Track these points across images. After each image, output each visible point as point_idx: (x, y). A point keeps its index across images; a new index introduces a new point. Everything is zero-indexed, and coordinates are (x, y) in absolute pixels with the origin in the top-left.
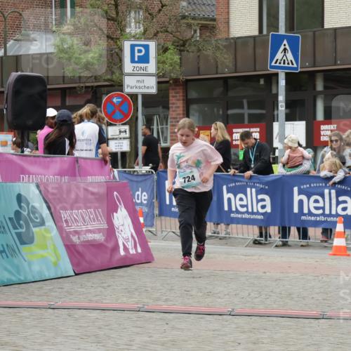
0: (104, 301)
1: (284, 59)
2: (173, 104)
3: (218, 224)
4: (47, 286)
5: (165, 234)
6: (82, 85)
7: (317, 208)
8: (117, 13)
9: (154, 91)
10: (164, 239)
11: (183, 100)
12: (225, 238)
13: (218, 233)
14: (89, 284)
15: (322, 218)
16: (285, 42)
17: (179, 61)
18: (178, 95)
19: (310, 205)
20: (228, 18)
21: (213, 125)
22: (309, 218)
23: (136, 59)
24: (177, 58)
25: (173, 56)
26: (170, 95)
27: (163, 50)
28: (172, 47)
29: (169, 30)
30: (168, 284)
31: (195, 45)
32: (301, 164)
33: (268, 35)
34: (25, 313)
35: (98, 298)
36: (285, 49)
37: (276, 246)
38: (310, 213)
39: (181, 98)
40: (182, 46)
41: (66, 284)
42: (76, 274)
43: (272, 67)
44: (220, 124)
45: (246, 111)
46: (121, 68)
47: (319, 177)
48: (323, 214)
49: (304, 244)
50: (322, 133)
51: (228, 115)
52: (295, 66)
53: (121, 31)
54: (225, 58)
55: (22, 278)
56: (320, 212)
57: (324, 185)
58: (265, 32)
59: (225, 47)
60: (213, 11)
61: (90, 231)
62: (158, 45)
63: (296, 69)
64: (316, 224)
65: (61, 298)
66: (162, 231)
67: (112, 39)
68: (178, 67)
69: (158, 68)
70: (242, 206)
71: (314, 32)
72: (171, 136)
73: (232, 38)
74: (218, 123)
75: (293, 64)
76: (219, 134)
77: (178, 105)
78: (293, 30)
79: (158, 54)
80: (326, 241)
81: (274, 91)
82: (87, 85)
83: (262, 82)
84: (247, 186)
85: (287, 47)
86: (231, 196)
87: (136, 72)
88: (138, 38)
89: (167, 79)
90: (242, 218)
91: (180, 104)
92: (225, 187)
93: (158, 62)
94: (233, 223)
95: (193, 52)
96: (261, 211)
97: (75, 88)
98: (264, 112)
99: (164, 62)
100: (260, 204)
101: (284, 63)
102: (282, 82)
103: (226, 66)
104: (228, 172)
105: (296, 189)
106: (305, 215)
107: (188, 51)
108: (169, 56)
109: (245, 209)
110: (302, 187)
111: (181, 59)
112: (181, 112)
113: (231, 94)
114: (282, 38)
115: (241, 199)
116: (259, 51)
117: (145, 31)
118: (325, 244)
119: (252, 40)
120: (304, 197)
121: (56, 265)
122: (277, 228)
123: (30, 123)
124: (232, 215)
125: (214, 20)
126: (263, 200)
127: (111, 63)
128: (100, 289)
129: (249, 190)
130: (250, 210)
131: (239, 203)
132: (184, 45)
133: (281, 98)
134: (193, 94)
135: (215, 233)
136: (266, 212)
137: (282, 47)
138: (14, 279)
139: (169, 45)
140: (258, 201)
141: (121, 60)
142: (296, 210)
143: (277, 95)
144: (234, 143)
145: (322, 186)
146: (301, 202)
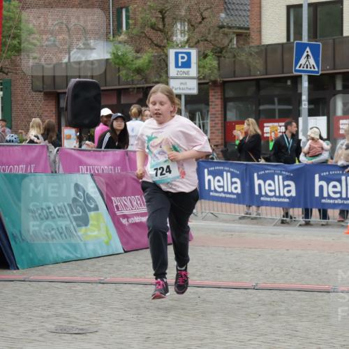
0: (147, 277)
1: (307, 64)
2: (212, 102)
3: (250, 206)
4: (99, 263)
5: (204, 214)
6: (134, 86)
7: (335, 193)
8: (164, 25)
9: (195, 91)
10: (204, 219)
11: (221, 99)
12: (255, 218)
13: (250, 214)
14: (136, 261)
15: (340, 201)
16: (308, 49)
17: (217, 65)
18: (216, 94)
19: (330, 189)
20: (260, 28)
21: (246, 121)
22: (328, 201)
23: (180, 65)
24: (215, 63)
25: (212, 62)
26: (210, 94)
27: (203, 56)
28: (211, 54)
29: (209, 39)
30: (203, 261)
31: (231, 52)
32: (321, 154)
33: (293, 43)
34: (79, 287)
35: (142, 274)
36: (308, 56)
37: (300, 225)
38: (329, 197)
39: (220, 97)
40: (219, 52)
41: (116, 261)
42: (125, 252)
43: (296, 71)
44: (252, 120)
45: (277, 107)
46: (167, 72)
47: (337, 166)
48: (341, 198)
49: (324, 223)
50: (341, 127)
51: (260, 110)
52: (316, 69)
53: (167, 39)
54: (256, 63)
55: (79, 256)
56: (338, 195)
57: (341, 172)
58: (292, 40)
59: (257, 53)
60: (247, 22)
61: (137, 215)
62: (199, 52)
63: (318, 72)
64: (334, 206)
65: (110, 273)
66: (202, 212)
67: (160, 47)
68: (216, 71)
69: (199, 72)
70: (270, 191)
71: (334, 40)
72: (211, 130)
73: (264, 45)
74: (250, 119)
75: (314, 68)
76: (251, 128)
77: (217, 103)
78: (316, 38)
79: (199, 60)
80: (342, 221)
81: (299, 91)
82: (138, 86)
83: (289, 83)
84: (275, 173)
85: (310, 53)
86: (261, 182)
87: (180, 76)
88: (181, 47)
89: (207, 81)
90: (271, 201)
91: (219, 102)
92: (255, 175)
93: (199, 67)
94: (262, 205)
95: (229, 58)
96: (287, 195)
97: (128, 89)
98: (290, 107)
99: (204, 67)
100: (286, 189)
101: (307, 67)
102: (305, 84)
103: (258, 70)
104: (258, 161)
105: (317, 176)
106: (325, 198)
107: (224, 57)
108: (208, 62)
109: (273, 194)
110: (322, 174)
111: (219, 64)
112: (220, 109)
113: (263, 93)
114: (305, 45)
115: (270, 185)
116: (286, 56)
117: (188, 40)
118: (343, 224)
119: (280, 47)
120: (324, 183)
121: (108, 244)
122: (300, 210)
123: (87, 121)
124: (262, 199)
125: (248, 29)
126: (289, 186)
127: (158, 67)
128: (144, 265)
129: (276, 177)
130: (277, 194)
131: (268, 188)
132: (221, 52)
133: (305, 97)
134: (230, 94)
135: (247, 214)
136: (291, 196)
137: (305, 54)
138: (72, 256)
139: (209, 52)
140: (284, 187)
141: (167, 65)
142: (317, 194)
143: (300, 95)
144: (265, 135)
145: (339, 174)
146: (321, 188)
